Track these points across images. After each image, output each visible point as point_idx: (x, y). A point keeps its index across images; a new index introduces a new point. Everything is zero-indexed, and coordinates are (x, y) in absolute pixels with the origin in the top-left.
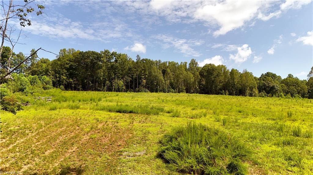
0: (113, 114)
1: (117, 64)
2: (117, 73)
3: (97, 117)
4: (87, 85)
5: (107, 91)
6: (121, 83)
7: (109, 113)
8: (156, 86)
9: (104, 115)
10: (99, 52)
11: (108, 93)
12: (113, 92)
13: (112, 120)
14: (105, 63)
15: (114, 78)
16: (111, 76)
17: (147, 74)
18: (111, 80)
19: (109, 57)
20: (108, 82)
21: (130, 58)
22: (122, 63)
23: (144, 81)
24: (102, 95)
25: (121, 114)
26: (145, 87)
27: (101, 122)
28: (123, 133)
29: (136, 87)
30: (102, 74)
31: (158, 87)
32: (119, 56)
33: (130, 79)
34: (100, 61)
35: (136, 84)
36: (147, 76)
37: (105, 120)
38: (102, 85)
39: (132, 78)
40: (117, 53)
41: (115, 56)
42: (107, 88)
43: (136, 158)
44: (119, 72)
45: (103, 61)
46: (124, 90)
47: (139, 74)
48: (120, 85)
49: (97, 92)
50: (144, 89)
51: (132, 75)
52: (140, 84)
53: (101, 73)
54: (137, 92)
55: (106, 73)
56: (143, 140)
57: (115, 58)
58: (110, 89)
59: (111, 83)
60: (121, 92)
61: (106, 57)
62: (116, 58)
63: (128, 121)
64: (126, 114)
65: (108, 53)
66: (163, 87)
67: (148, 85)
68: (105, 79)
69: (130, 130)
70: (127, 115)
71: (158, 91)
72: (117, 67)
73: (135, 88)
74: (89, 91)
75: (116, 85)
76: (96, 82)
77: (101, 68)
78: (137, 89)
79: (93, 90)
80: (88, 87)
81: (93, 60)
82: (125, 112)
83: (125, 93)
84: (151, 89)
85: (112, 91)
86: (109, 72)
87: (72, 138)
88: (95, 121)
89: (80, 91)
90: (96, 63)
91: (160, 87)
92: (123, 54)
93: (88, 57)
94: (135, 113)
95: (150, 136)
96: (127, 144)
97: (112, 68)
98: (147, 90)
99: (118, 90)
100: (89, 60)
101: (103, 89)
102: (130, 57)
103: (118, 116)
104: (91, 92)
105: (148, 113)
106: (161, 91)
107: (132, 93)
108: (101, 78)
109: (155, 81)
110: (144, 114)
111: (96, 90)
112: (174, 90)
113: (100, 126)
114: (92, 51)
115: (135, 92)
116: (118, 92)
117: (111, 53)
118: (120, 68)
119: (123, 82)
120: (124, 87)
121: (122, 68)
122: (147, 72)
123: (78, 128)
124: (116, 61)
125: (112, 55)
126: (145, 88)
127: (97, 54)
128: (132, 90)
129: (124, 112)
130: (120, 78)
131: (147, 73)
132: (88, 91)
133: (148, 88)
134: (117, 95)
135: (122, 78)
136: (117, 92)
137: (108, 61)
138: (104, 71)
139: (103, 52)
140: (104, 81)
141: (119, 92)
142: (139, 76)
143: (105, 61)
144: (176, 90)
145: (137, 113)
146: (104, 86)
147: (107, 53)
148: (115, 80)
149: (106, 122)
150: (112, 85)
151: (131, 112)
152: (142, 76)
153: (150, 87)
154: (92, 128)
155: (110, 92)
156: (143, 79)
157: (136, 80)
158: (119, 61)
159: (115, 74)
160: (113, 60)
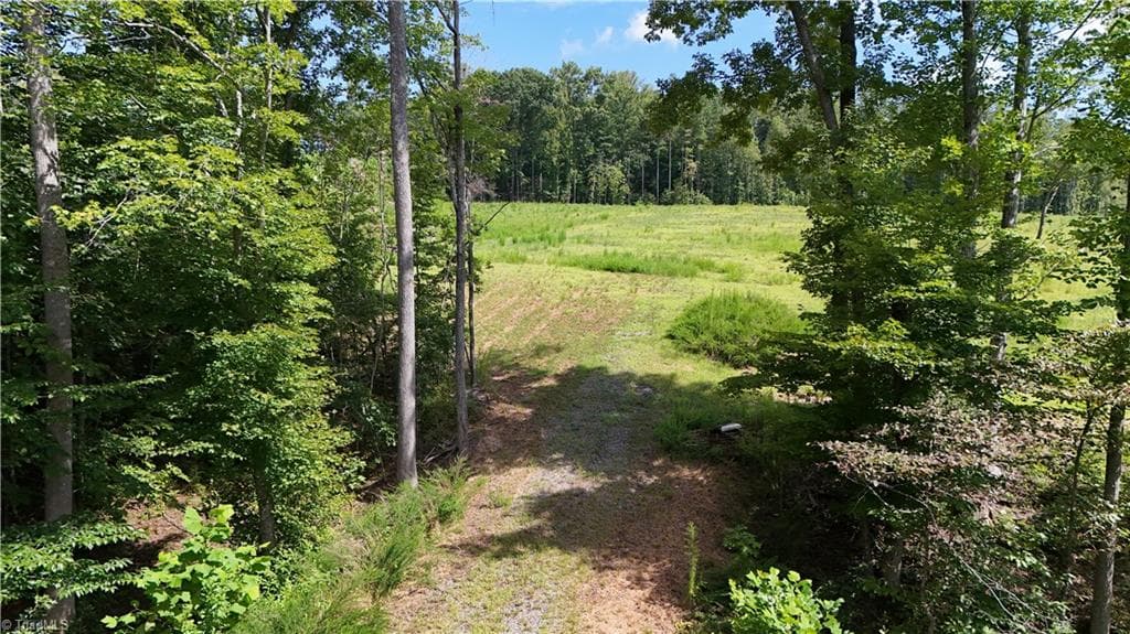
0: (597, 275)
1: (603, 111)
2: (602, 141)
3: (567, 279)
4: (510, 181)
5: (571, 202)
6: (616, 173)
7: (588, 272)
8: (734, 180)
9: (579, 276)
10: (547, 73)
11: (575, 210)
12: (591, 206)
13: (598, 287)
14: (566, 107)
15: (595, 156)
16: (585, 151)
17: (701, 142)
18: (584, 164)
19: (579, 88)
20: (576, 171)
21: (647, 86)
22: (621, 105)
23: (693, 165)
24: (560, 216)
25: (613, 275)
26: (695, 185)
27: (576, 290)
28: (617, 307)
29: (664, 186)
30: (557, 144)
31: (741, 183)
32: (610, 82)
33: (647, 158)
34: (550, 100)
35: (664, 176)
36: (701, 147)
37: (583, 285)
38: (558, 181)
39: (652, 155)
40: (604, 72)
41: (595, 84)
42: (572, 191)
43: (634, 338)
44: (610, 136)
45: (559, 101)
46: (627, 196)
47: (677, 141)
48: (614, 182)
49: (543, 206)
50: (692, 192)
51: (652, 146)
52: (677, 174)
53: (554, 142)
54: (666, 204)
55: (568, 141)
56: (651, 318)
57: (595, 88)
58: (580, 197)
59: (586, 174)
60: (617, 203)
61: (569, 88)
62: (598, 90)
63: (628, 288)
64: (623, 274)
65: (575, 72)
66: (757, 184)
67: (706, 177)
68: (565, 161)
69: (630, 304)
70: (627, 277)
71: (741, 198)
72: (604, 119)
73: (662, 191)
74: (519, 204)
75: (602, 179)
76: (537, 173)
77: (553, 127)
78: (669, 192)
79: (528, 200)
80: (515, 188)
81: (526, 98)
82: (621, 270)
83: (630, 207)
84: (714, 191)
85: (587, 202)
86: (579, 137)
87: (536, 312)
88: (565, 287)
89: (494, 203)
90: (538, 109)
91: (745, 186)
92: (624, 71)
93: (513, 90)
94: (642, 272)
95: (663, 313)
96: (623, 322)
97: (589, 124)
98: (701, 196)
99: (607, 198)
100: (515, 101)
101: (561, 194)
102: (646, 83)
103: (607, 279)
104: (525, 204)
105: (672, 274)
106: (749, 199)
107: (653, 207)
108: (555, 159)
109: (730, 165)
110: (663, 275)
111: (540, 198)
112: (798, 192)
113: (576, 296)
114: (523, 70)
115: (660, 204)
116: (608, 206)
117: (585, 73)
118: (611, 122)
119: (622, 169)
120: (626, 189)
121: (618, 122)
122: (704, 134)
123: (538, 298)
124: (600, 99)
125: (587, 78)
126: (695, 190)
127: (538, 79)
128: (651, 196)
129: (619, 271)
130: (614, 157)
131: (703, 136)
132: (515, 200)
133: (705, 189)
134: (605, 218)
135: (621, 157)
136: (603, 203)
137: (575, 101)
138: (562, 135)
139: (559, 72)
140: (562, 168)
141: (611, 204)
142: (674, 148)
143: (565, 101)
144: (802, 192)
145: (648, 273)
146: (564, 184)
147: (569, 75)
148: (597, 163)
149: (587, 289)
150: (586, 182)
151: (634, 271)
152: (685, 146)
153: (713, 185)
154: (563, 299)
155: (582, 207)
156: (689, 158)
157: (664, 160)
158: (610, 98)
159: (597, 145)
160: (590, 97)
